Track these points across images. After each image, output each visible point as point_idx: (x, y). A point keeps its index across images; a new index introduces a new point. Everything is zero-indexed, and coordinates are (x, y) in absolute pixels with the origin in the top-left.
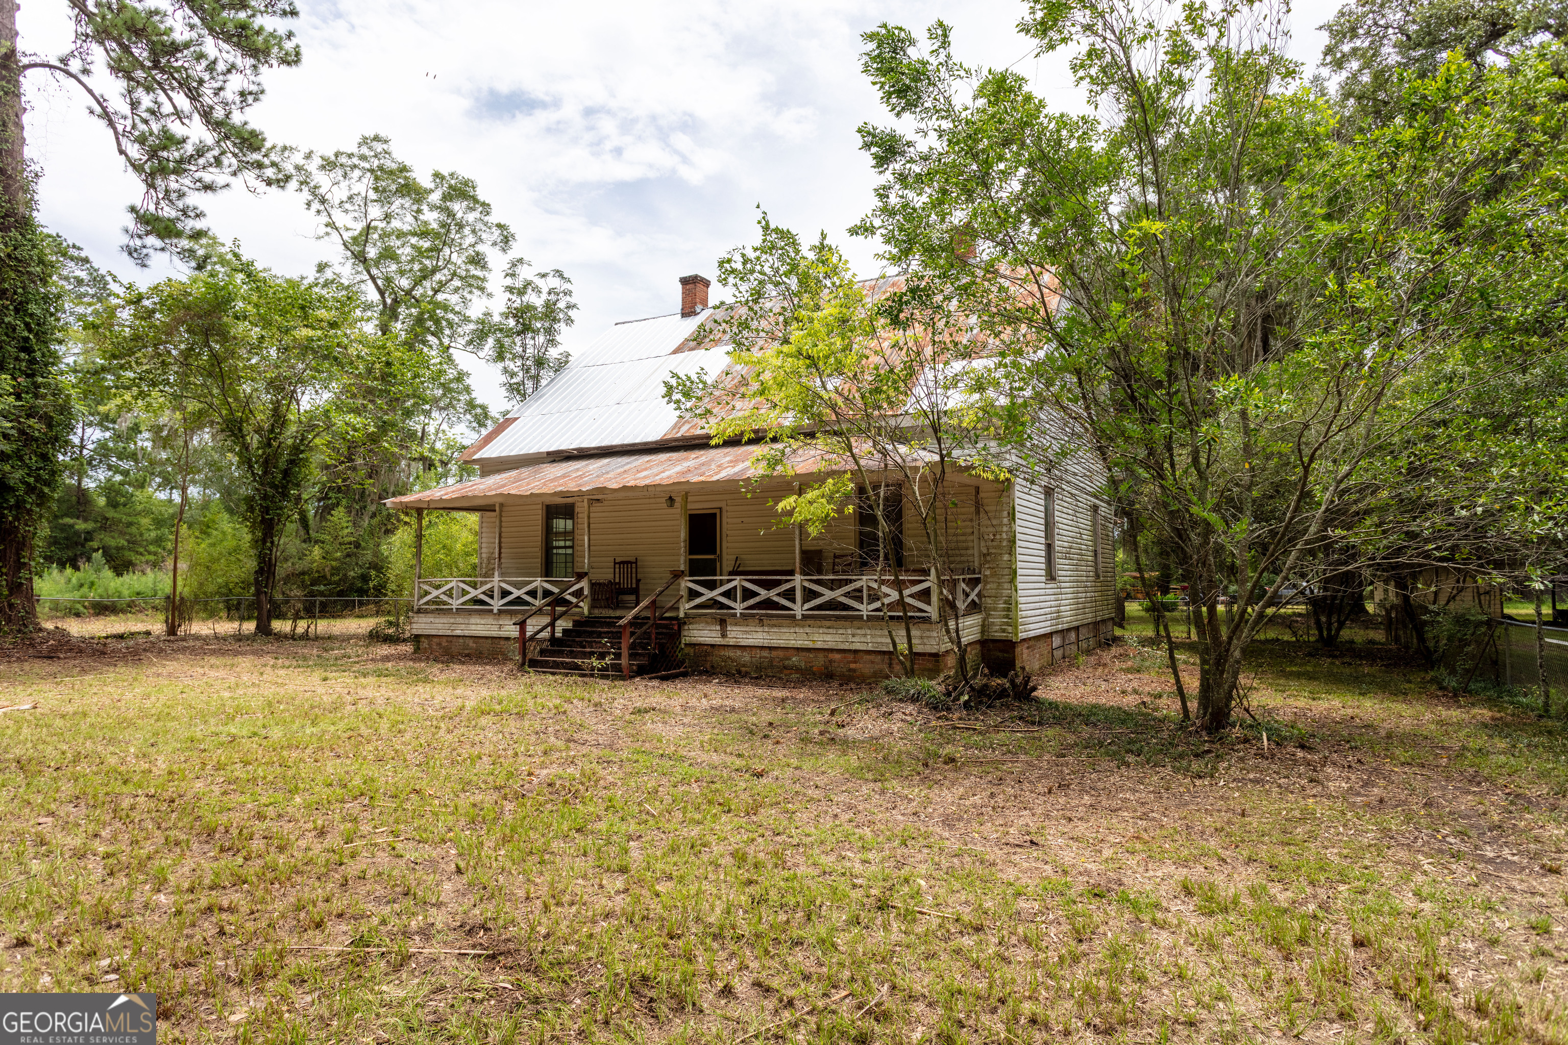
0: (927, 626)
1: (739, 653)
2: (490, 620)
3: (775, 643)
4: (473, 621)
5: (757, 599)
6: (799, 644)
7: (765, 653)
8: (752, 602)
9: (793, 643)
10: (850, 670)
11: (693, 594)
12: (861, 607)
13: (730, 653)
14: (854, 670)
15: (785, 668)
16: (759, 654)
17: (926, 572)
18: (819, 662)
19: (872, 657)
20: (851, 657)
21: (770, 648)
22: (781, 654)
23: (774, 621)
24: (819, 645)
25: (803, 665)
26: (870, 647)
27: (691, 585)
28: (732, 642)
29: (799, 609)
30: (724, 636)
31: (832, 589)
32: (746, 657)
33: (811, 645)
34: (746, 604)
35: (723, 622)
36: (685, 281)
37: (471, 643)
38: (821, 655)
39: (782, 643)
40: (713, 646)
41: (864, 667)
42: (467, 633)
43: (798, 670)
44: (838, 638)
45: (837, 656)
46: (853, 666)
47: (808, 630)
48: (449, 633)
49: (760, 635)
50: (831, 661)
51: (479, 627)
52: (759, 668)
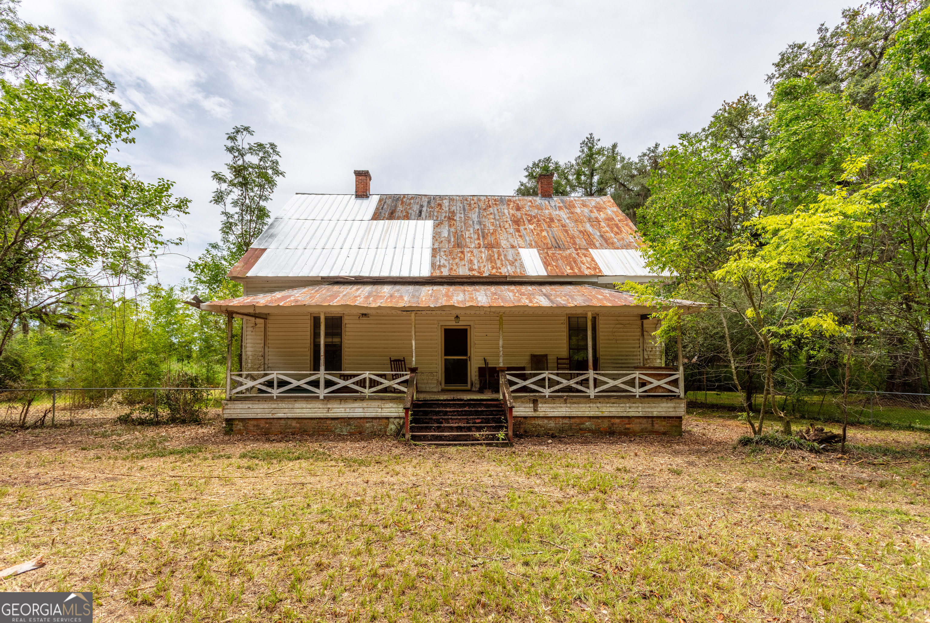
0: (678, 401)
1: (546, 421)
2: (318, 405)
3: (574, 414)
4: (297, 405)
5: (561, 386)
6: (592, 414)
7: (566, 421)
8: (557, 387)
9: (587, 414)
10: (626, 429)
11: (512, 383)
12: (633, 390)
13: (540, 422)
14: (629, 429)
15: (581, 429)
16: (561, 421)
17: (677, 369)
18: (605, 424)
19: (641, 420)
20: (627, 421)
21: (569, 417)
22: (577, 421)
23: (575, 400)
24: (606, 414)
25: (593, 427)
26: (640, 414)
27: (508, 377)
28: (542, 414)
29: (592, 392)
30: (535, 410)
31: (614, 379)
32: (552, 424)
33: (600, 414)
34: (552, 389)
35: (535, 402)
36: (358, 174)
37: (294, 424)
38: (606, 420)
39: (580, 414)
40: (525, 418)
41: (635, 427)
42: (290, 415)
43: (590, 431)
44: (619, 409)
45: (617, 421)
46: (627, 426)
47: (599, 405)
48: (270, 416)
49: (564, 409)
50: (613, 424)
51: (304, 411)
52: (561, 431)
